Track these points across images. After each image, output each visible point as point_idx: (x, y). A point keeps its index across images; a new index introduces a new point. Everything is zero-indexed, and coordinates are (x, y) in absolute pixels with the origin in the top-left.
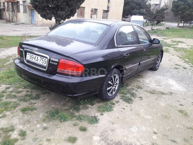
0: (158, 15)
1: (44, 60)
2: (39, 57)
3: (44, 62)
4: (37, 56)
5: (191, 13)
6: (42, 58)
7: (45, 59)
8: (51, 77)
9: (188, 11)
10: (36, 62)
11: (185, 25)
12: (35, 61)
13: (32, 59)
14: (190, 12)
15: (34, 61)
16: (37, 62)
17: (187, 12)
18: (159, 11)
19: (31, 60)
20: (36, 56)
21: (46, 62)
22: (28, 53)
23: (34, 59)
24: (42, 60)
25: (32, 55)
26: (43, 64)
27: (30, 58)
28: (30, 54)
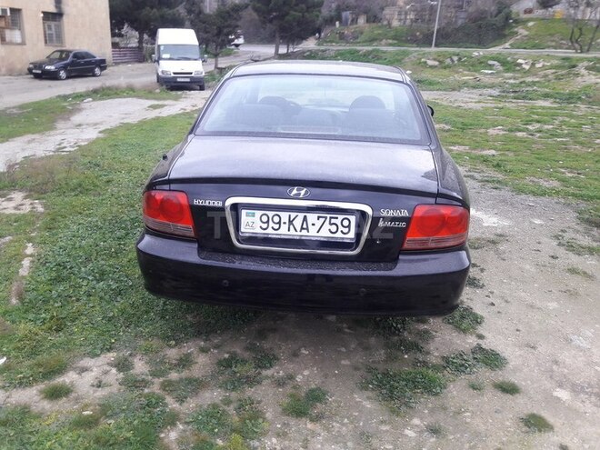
0: (226, 24)
1: (338, 222)
2: (312, 217)
3: (341, 228)
4: (301, 215)
5: (303, 17)
6: (328, 216)
7: (341, 217)
8: (391, 269)
9: (296, 11)
10: (299, 233)
11: (291, 50)
12: (292, 233)
13: (275, 227)
14: (300, 14)
15: (284, 231)
16: (304, 232)
17: (294, 13)
18: (228, 12)
19: (269, 231)
20: (293, 215)
21: (349, 226)
22: (244, 212)
23: (285, 226)
24: (331, 224)
25: (271, 214)
26: (339, 235)
27: (265, 226)
28: (258, 213)
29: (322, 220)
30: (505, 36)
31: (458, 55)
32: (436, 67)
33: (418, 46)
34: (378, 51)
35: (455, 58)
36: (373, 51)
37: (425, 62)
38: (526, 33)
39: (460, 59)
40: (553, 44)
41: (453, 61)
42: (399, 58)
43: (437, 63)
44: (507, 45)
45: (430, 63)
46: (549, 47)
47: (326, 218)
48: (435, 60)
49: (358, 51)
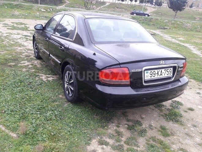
2: (163, 70)
3: (169, 73)
4: (160, 70)
6: (167, 69)
7: (169, 69)
10: (160, 77)
12: (158, 76)
13: (154, 75)
15: (156, 77)
16: (161, 76)
19: (153, 77)
20: (158, 70)
21: (171, 72)
22: (145, 72)
23: (156, 75)
24: (167, 72)
25: (153, 71)
26: (169, 75)
27: (151, 76)
28: (149, 71)
29: (165, 71)
30: (62, 3)
31: (52, 8)
32: (45, 12)
33: (33, 3)
34: (21, 4)
35: (51, 9)
36: (19, 4)
37: (41, 10)
38: (69, 2)
39: (53, 10)
40: (77, 6)
41: (50, 10)
42: (30, 7)
43: (45, 11)
44: (64, 6)
45: (43, 10)
46: (76, 7)
47: (166, 70)
48: (44, 9)
49: (13, 4)
